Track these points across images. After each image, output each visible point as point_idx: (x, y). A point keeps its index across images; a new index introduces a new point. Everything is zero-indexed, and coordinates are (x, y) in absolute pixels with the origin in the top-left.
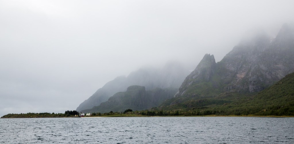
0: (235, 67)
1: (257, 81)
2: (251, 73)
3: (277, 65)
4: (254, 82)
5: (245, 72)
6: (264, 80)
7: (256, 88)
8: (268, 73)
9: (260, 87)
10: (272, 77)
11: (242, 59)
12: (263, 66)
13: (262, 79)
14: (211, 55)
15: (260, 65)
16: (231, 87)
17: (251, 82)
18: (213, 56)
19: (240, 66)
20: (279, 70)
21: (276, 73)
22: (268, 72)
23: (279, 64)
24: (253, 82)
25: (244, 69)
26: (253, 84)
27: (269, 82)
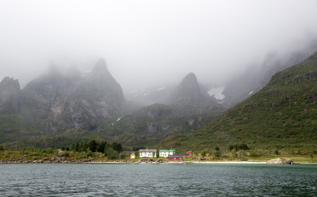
0: (48, 99)
1: (83, 119)
2: (72, 108)
3: (100, 103)
4: (80, 119)
5: (60, 106)
6: (89, 118)
7: (83, 126)
8: (92, 111)
9: (87, 126)
10: (97, 115)
11: (54, 91)
12: (85, 101)
13: (87, 116)
14: (14, 79)
15: (81, 99)
16: (51, 123)
17: (75, 118)
18: (17, 80)
19: (53, 98)
20: (103, 108)
21: (100, 111)
22: (92, 109)
23: (101, 102)
24: (77, 118)
25: (58, 103)
26: (78, 121)
27: (95, 120)
